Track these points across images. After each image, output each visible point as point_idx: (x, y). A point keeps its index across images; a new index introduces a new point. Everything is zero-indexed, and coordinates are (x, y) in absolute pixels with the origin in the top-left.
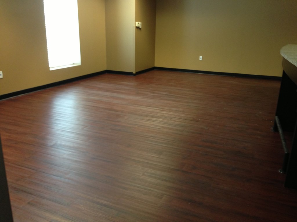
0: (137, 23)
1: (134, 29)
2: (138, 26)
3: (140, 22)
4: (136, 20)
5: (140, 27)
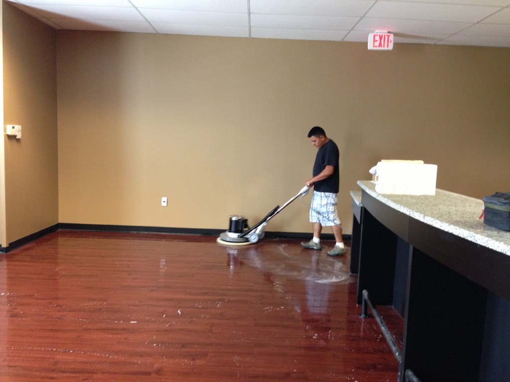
0: (9, 127)
1: (2, 140)
2: (13, 134)
3: (19, 125)
5: (18, 137)
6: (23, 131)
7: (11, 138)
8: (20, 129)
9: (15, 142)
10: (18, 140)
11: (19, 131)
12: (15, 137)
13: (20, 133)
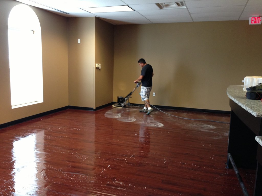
0: (97, 64)
1: (94, 69)
2: (98, 67)
3: (100, 63)
4: (96, 62)
5: (100, 68)
6: (101, 66)
7: (97, 68)
8: (101, 65)
9: (98, 70)
10: (100, 69)
11: (100, 66)
12: (99, 68)
13: (100, 67)
